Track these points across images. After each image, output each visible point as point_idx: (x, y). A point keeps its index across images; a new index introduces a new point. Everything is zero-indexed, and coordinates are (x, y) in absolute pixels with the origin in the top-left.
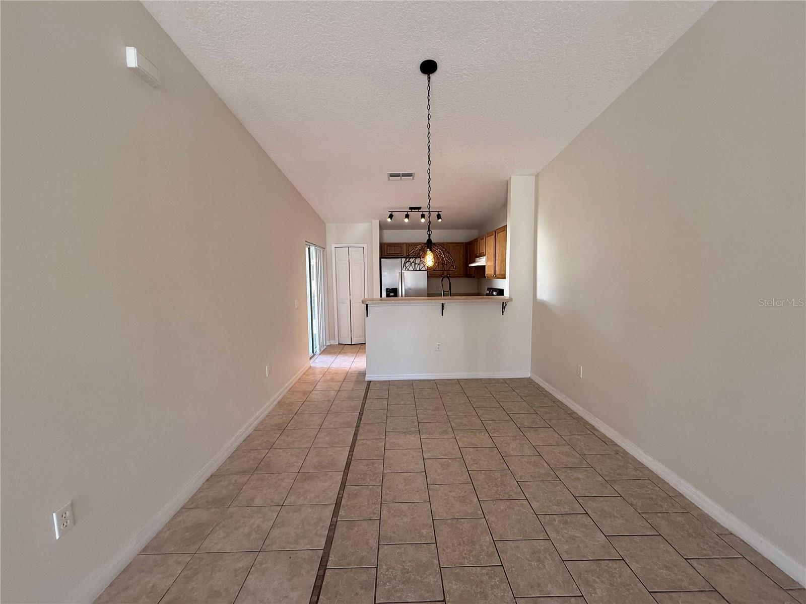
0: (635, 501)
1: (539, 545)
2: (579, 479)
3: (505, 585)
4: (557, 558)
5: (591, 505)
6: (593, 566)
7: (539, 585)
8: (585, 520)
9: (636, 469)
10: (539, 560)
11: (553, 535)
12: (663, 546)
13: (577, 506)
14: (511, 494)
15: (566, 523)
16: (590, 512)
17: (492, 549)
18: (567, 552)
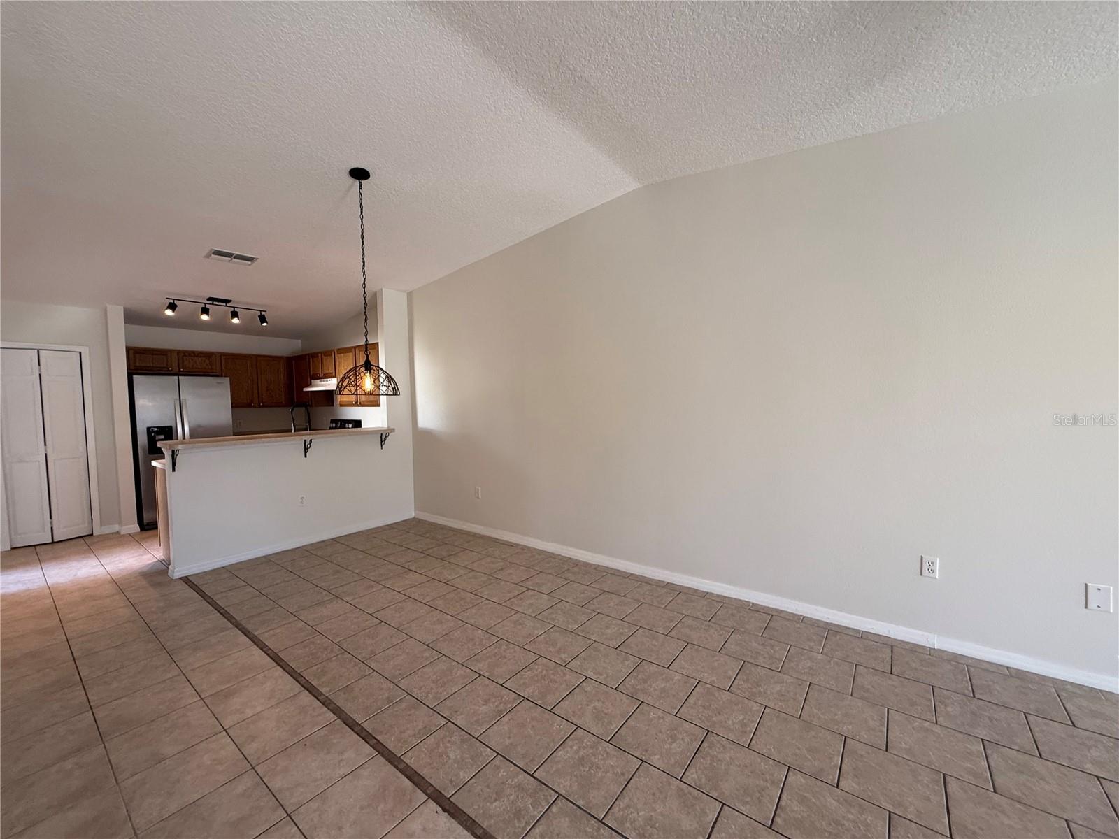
0: (550, 571)
1: (515, 617)
2: (511, 574)
3: (511, 646)
4: (530, 618)
5: (529, 584)
6: (550, 611)
7: (530, 634)
8: (531, 593)
9: (540, 555)
10: (521, 624)
11: (519, 609)
12: (575, 585)
13: (521, 588)
14: (473, 601)
15: (521, 599)
16: (531, 588)
17: (487, 636)
18: (533, 612)
